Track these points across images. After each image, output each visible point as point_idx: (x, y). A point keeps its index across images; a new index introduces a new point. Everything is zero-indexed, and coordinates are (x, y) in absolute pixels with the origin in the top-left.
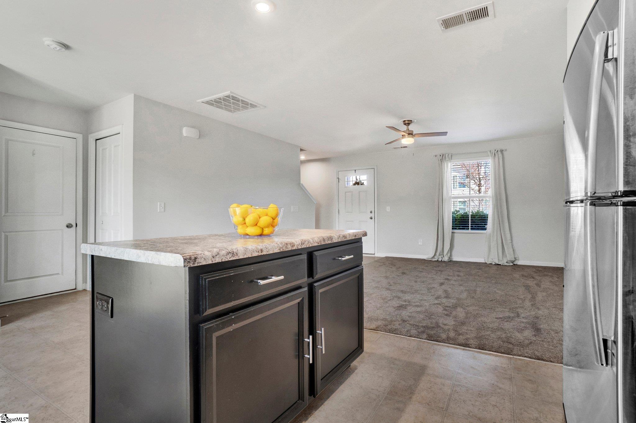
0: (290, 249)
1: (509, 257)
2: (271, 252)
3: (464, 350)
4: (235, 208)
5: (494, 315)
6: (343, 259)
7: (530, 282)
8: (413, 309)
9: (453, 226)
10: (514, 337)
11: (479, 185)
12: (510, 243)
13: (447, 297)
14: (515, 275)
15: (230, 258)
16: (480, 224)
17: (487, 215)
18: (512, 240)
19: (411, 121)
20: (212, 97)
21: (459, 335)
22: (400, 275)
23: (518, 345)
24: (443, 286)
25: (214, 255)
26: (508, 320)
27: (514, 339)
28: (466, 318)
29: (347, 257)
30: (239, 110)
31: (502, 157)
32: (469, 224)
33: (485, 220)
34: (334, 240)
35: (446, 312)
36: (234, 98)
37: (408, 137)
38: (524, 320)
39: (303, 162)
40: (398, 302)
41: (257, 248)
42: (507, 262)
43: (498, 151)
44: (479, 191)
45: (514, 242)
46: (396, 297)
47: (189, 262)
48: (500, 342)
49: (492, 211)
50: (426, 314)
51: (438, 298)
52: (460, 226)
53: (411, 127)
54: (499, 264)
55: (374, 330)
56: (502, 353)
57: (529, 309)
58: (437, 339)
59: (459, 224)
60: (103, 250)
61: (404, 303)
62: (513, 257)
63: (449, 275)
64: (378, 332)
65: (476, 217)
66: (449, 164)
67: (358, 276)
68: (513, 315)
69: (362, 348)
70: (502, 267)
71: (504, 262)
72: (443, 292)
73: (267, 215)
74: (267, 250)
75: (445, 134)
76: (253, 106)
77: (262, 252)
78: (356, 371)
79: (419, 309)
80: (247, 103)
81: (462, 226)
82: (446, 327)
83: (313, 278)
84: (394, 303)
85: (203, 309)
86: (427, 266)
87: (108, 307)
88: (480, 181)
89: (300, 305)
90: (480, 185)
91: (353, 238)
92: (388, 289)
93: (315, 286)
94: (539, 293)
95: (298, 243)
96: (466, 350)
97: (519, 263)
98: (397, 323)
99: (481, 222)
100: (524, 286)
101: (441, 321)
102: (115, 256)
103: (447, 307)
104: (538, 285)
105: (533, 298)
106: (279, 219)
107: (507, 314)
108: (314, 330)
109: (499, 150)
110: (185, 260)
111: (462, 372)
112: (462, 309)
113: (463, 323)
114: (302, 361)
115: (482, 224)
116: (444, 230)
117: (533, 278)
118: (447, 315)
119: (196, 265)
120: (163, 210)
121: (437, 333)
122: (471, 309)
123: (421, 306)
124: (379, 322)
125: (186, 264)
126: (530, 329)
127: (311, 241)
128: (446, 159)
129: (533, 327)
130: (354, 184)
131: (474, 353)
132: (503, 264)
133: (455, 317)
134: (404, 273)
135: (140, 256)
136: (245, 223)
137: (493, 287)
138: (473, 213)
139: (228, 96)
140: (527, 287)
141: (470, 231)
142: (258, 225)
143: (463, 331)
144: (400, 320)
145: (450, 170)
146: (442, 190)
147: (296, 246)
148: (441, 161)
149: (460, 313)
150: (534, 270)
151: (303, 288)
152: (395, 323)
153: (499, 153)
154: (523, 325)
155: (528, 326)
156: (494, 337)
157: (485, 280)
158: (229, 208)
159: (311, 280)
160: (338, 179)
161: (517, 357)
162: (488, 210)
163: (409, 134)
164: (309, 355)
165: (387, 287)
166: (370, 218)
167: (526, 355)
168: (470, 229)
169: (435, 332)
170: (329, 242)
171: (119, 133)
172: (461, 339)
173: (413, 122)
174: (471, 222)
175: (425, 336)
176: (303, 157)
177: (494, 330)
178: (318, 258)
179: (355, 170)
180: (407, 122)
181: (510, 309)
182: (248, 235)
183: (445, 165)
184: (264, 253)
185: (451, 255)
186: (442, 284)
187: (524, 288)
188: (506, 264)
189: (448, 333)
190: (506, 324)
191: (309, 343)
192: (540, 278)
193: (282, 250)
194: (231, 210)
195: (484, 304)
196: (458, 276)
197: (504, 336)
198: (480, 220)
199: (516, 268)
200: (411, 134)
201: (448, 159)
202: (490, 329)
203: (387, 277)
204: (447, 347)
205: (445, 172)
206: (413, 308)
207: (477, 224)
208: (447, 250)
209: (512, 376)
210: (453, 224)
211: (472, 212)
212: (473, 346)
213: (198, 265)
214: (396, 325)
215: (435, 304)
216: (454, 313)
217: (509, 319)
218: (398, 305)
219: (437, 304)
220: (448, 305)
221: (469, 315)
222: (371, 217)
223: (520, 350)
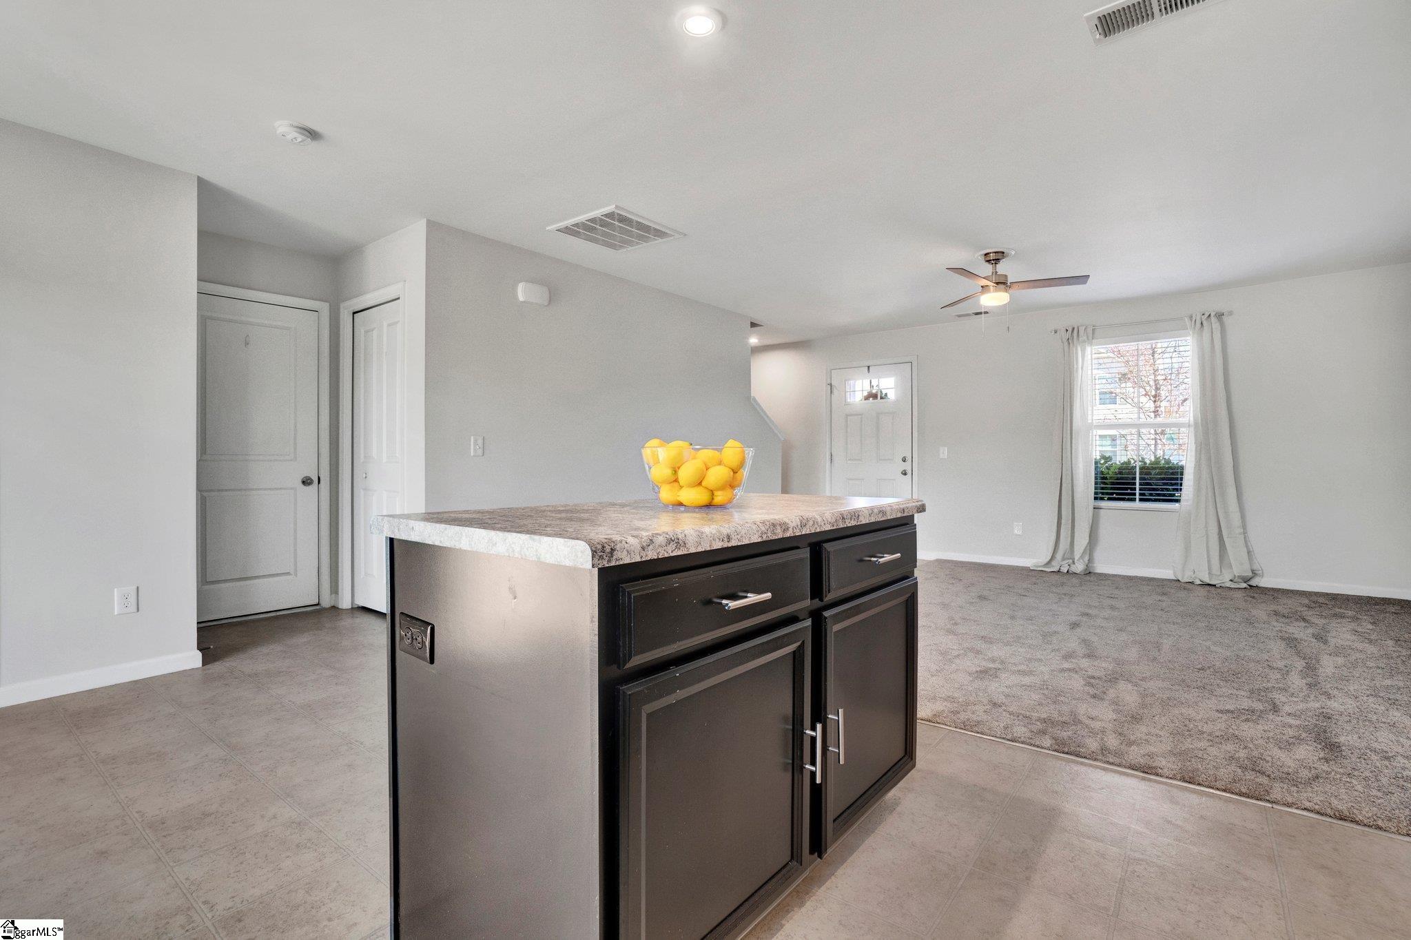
0: (780, 536)
1: (1239, 567)
2: (746, 542)
3: (1144, 779)
4: (654, 449)
5: (1212, 703)
6: (881, 560)
7: (1297, 630)
8: (1015, 679)
9: (1096, 493)
10: (1269, 758)
11: (1155, 396)
12: (1240, 534)
13: (1090, 655)
14: (1254, 612)
15: (672, 552)
16: (1162, 490)
17: (1182, 468)
18: (1244, 526)
19: (1003, 253)
20: (576, 219)
21: (1131, 744)
22: (973, 601)
23: (1282, 780)
24: (1079, 630)
25: (645, 544)
26: (1249, 717)
27: (1270, 764)
28: (1143, 706)
29: (888, 557)
30: (630, 243)
31: (1220, 328)
32: (1135, 489)
33: (1177, 479)
34: (861, 518)
35: (1092, 691)
36: (622, 219)
37: (996, 291)
38: (1291, 721)
39: (756, 350)
40: (977, 662)
41: (719, 532)
42: (1231, 580)
43: (1210, 315)
44: (1154, 412)
45: (1252, 535)
46: (971, 649)
47: (601, 557)
48: (1233, 767)
49: (1193, 459)
50: (1046, 692)
51: (1068, 656)
52: (1112, 494)
53: (1002, 268)
54: (1210, 583)
55: (930, 721)
56: (1241, 794)
57: (1301, 695)
58: (1078, 749)
59: (1112, 489)
60: (416, 528)
61: (991, 665)
62: (1247, 567)
63: (1090, 607)
64: (937, 725)
65: (1153, 472)
66: (1088, 349)
67: (907, 600)
68: (1262, 708)
69: (912, 759)
70: (1219, 591)
71: (1224, 579)
72: (1080, 643)
73: (720, 463)
74: (739, 537)
75: (1082, 279)
76: (660, 234)
77: (729, 542)
78: (899, 809)
79: (1027, 680)
80: (646, 229)
81: (1117, 494)
82: (1097, 725)
83: (821, 600)
84: (969, 663)
85: (624, 655)
86: (1035, 584)
87: (423, 643)
88: (1157, 389)
89: (797, 656)
90: (1156, 398)
91: (899, 515)
92: (950, 632)
93: (826, 618)
94: (1326, 657)
95: (794, 524)
96: (1150, 780)
97: (1264, 582)
98: (980, 709)
99: (1164, 484)
100: (1282, 638)
101: (1082, 709)
102: (441, 542)
103: (1093, 677)
104: (1321, 638)
105: (1311, 668)
106: (745, 473)
107: (1246, 703)
108: (823, 714)
109: (1212, 314)
110: (594, 552)
111: (1145, 830)
112: (1130, 686)
113: (1136, 719)
114: (800, 776)
115: (1168, 490)
116: (1076, 504)
117: (1304, 620)
118: (1094, 696)
119: (613, 564)
120: (480, 452)
121: (1076, 736)
122: (1152, 685)
123: (1030, 673)
124: (938, 703)
125: (596, 561)
126: (1310, 743)
127: (819, 520)
128: (1080, 339)
129: (1317, 739)
130: (867, 398)
131: (1170, 789)
132: (1223, 585)
133: (1115, 702)
134: (982, 598)
135: (496, 543)
136: (676, 481)
137: (1202, 639)
138: (1145, 463)
139: (610, 215)
140: (1292, 642)
141: (1137, 504)
142: (703, 484)
143: (1139, 735)
144: (986, 702)
145: (1089, 362)
146: (1071, 408)
147: (791, 529)
148: (1069, 344)
149: (1128, 695)
150: (1306, 601)
151: (803, 620)
152: (976, 707)
153: (1213, 319)
154: (1291, 732)
155: (1304, 735)
156: (1218, 754)
157: (1180, 621)
158: (643, 447)
159: (817, 603)
160: (829, 387)
161: (1282, 808)
162: (1183, 454)
163: (997, 283)
164: (813, 763)
165: (949, 626)
166: (902, 473)
167: (1308, 805)
168: (1137, 500)
169: (1069, 733)
170: (853, 523)
171: (399, 298)
172: (1136, 754)
173: (1007, 256)
174: (1140, 484)
175: (1047, 742)
176: (754, 341)
177: (1215, 740)
178: (832, 557)
179: (869, 367)
180: (992, 256)
181: (1252, 692)
182: (681, 504)
183: (1077, 353)
184: (734, 543)
185: (1090, 560)
186: (1074, 625)
187: (1283, 644)
188: (1229, 584)
189: (1102, 739)
190: (1245, 726)
191: (813, 739)
192: (1324, 621)
193: (765, 538)
194: (647, 453)
195: (1185, 675)
196: (1112, 608)
197: (1242, 754)
198: (1163, 479)
199: (1256, 595)
200: (1002, 283)
201: (1085, 338)
202: (1205, 735)
203: (945, 606)
204: (1101, 769)
205: (1077, 368)
206: (1013, 677)
207: (1154, 490)
208: (1083, 548)
209: (1276, 852)
210: (1096, 488)
211: (1143, 461)
212: (1166, 772)
213: (617, 563)
214: (978, 713)
215: (1063, 670)
216: (1112, 693)
217: (1251, 715)
218: (978, 669)
219: (1069, 670)
220: (1097, 674)
221: (1149, 700)
222: (904, 470)
223: (1289, 791)
